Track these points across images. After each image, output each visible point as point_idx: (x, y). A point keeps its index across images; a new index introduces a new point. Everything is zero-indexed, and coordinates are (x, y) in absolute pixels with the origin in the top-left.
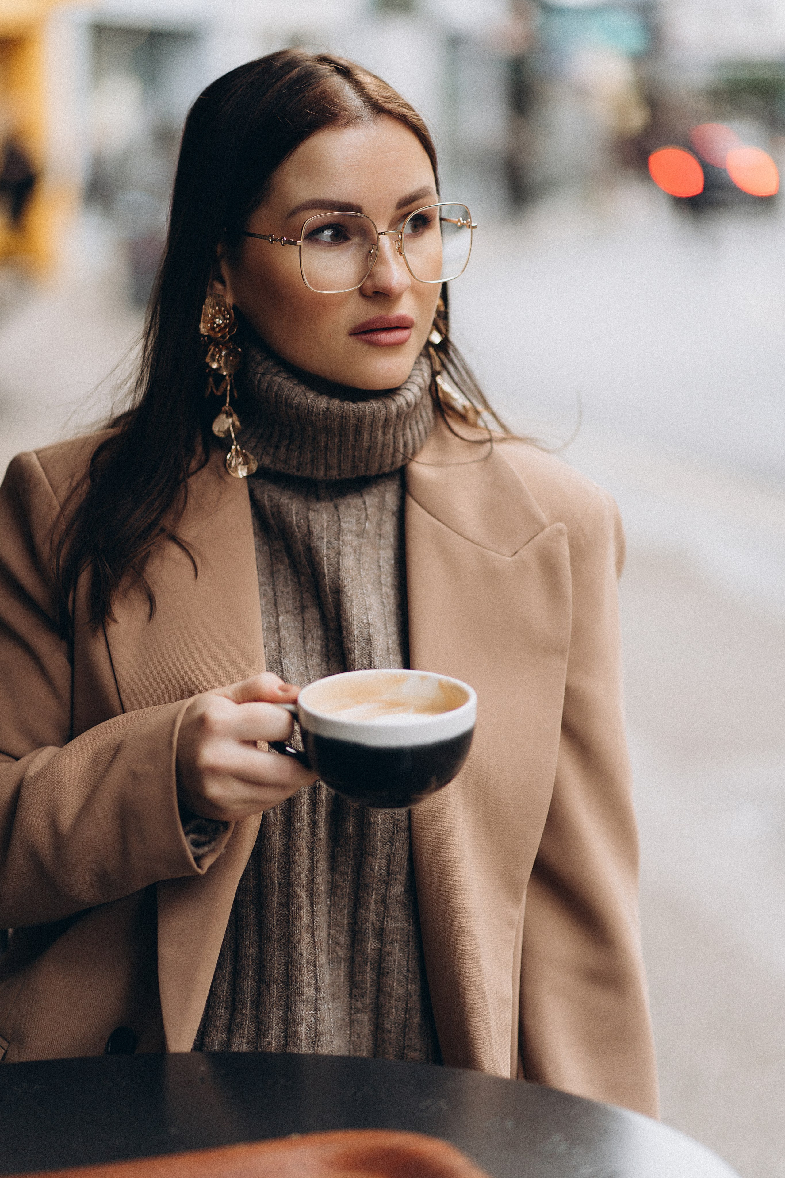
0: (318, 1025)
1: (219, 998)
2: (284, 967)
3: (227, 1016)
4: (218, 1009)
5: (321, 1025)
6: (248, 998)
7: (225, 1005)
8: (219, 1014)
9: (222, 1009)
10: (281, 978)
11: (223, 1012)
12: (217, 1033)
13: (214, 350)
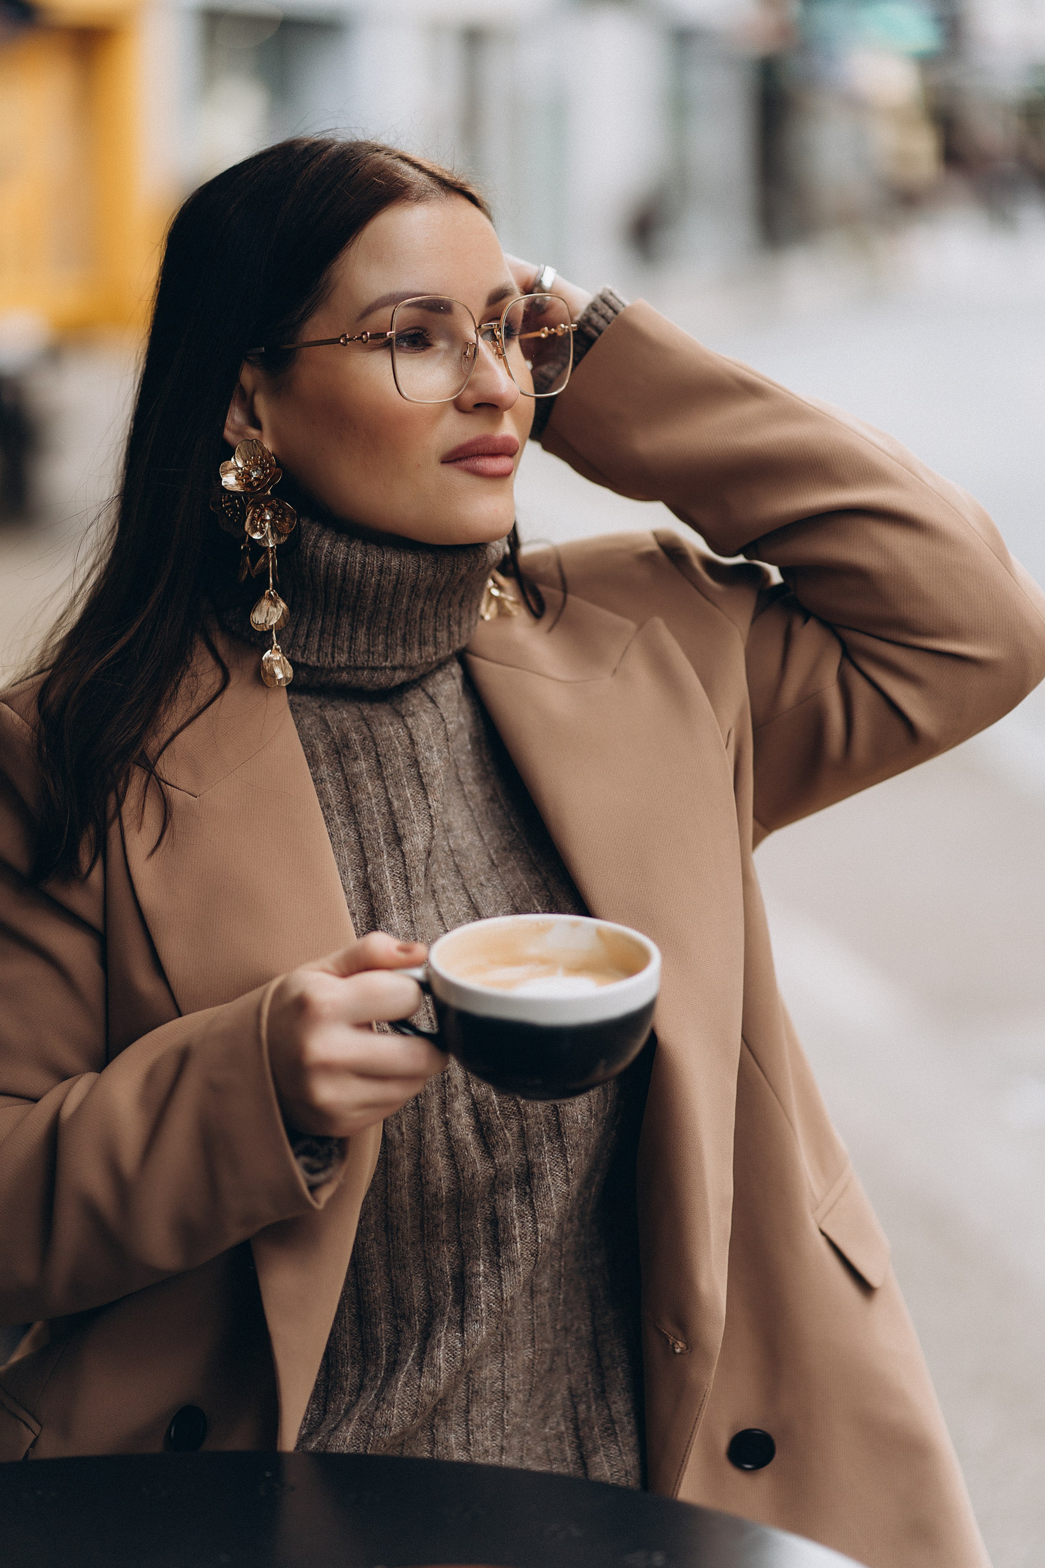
0: (466, 1351)
1: (342, 1354)
2: (423, 1292)
3: (355, 1373)
4: (342, 1367)
5: (470, 1351)
6: (382, 1345)
7: (350, 1361)
8: (345, 1372)
9: (347, 1367)
10: (423, 1307)
11: (349, 1369)
12: (344, 1395)
13: (254, 512)
